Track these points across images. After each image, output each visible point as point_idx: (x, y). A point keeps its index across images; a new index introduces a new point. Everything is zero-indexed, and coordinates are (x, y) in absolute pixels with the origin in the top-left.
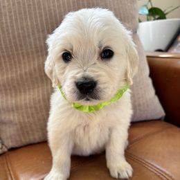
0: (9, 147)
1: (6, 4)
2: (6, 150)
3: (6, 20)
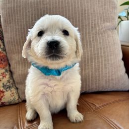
0: (23, 100)
1: (30, 10)
2: (21, 101)
3: (29, 19)
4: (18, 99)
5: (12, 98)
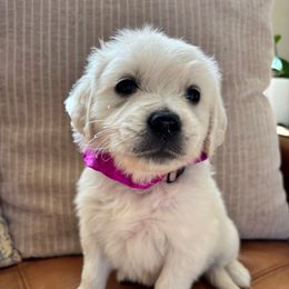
2: (19, 259)
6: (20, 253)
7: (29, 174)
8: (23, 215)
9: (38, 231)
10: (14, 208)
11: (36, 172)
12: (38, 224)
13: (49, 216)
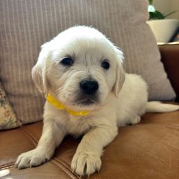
2: (21, 124)
4: (16, 122)
5: (7, 120)
6: (21, 121)
7: (22, 76)
8: (21, 100)
9: (30, 107)
10: (15, 96)
11: (26, 74)
12: (30, 103)
13: (36, 98)
